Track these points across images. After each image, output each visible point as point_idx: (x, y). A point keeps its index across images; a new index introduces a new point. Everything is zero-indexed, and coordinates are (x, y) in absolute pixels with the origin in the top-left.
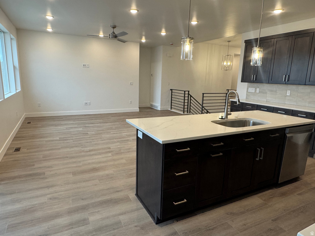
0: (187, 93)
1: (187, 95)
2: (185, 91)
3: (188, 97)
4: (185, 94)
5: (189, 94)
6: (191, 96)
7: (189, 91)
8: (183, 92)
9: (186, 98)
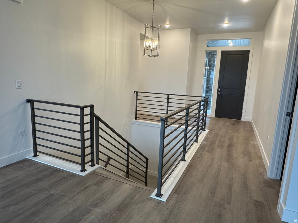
0: (87, 111)
1: (87, 119)
2: (82, 108)
3: (91, 122)
4: (82, 116)
5: (92, 114)
6: (98, 119)
7: (92, 107)
8: (77, 111)
9: (87, 127)
